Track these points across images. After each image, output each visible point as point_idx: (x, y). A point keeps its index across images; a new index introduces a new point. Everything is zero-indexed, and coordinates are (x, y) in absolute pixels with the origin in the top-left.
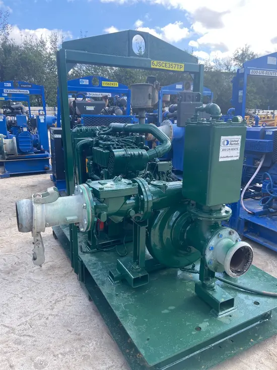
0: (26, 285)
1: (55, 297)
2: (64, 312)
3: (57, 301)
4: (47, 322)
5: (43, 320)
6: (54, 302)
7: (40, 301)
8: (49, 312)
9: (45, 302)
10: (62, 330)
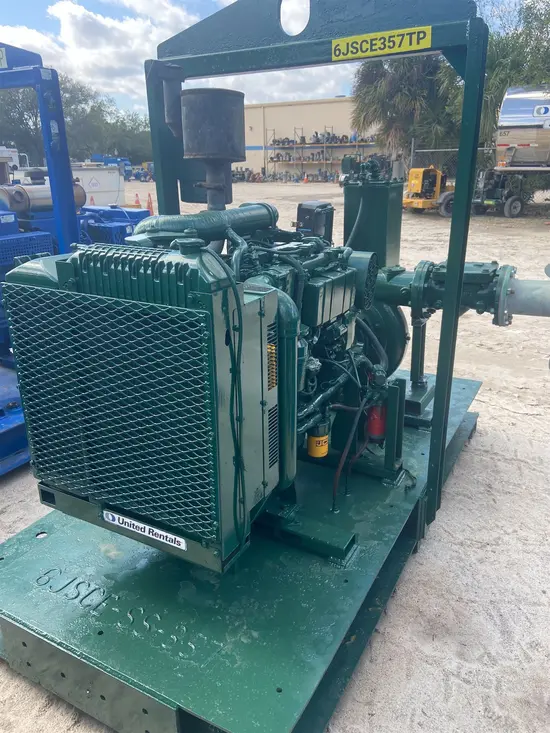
0: (523, 618)
1: (481, 554)
2: (483, 524)
3: (484, 545)
4: (518, 529)
5: (523, 534)
6: (489, 548)
7: (511, 565)
8: (506, 538)
9: (503, 558)
10: (504, 508)
